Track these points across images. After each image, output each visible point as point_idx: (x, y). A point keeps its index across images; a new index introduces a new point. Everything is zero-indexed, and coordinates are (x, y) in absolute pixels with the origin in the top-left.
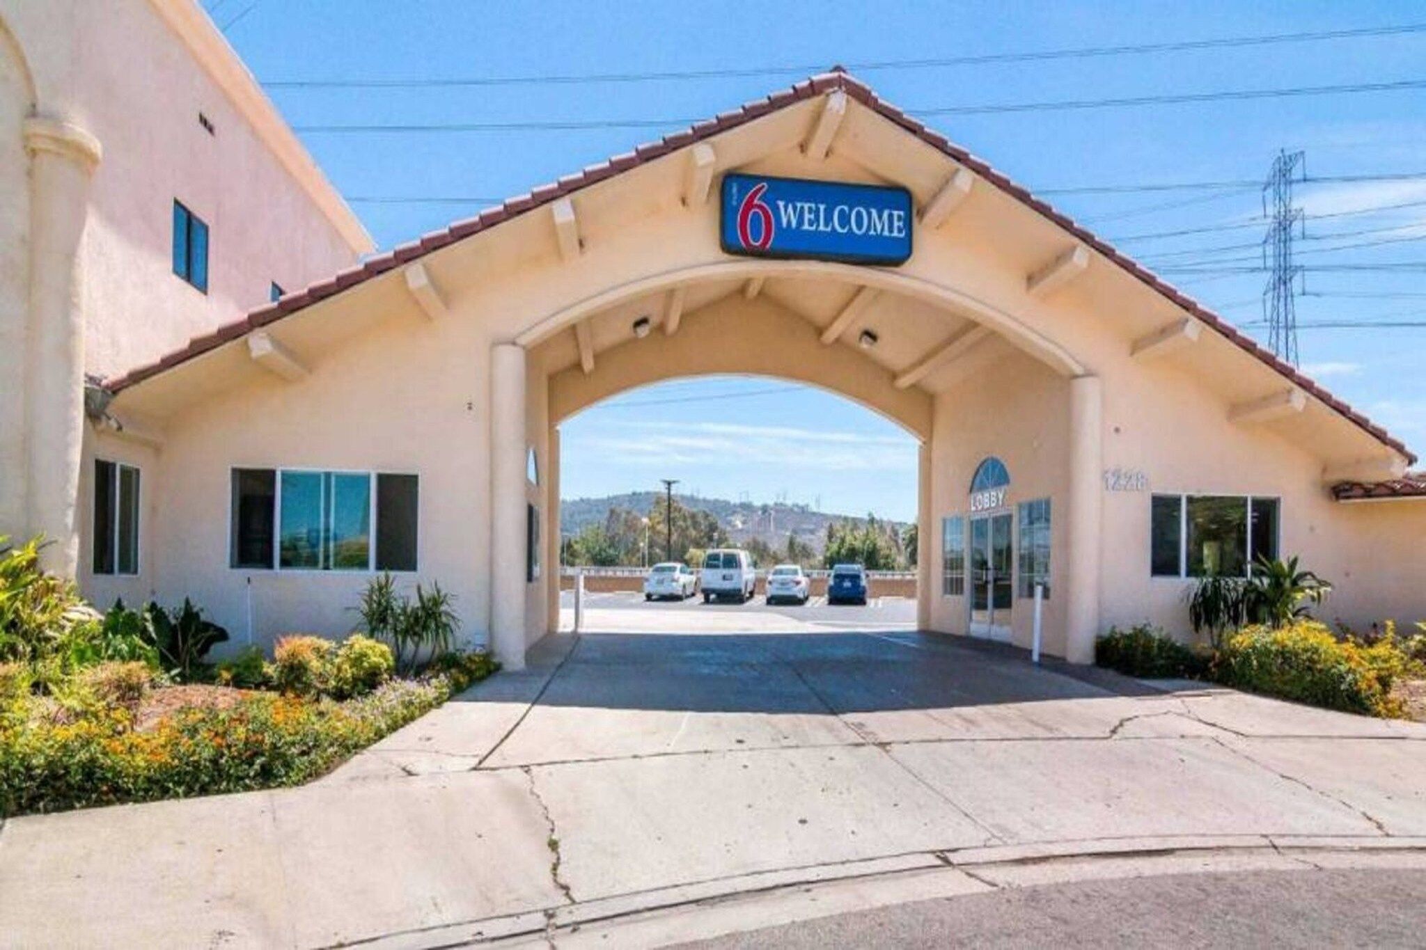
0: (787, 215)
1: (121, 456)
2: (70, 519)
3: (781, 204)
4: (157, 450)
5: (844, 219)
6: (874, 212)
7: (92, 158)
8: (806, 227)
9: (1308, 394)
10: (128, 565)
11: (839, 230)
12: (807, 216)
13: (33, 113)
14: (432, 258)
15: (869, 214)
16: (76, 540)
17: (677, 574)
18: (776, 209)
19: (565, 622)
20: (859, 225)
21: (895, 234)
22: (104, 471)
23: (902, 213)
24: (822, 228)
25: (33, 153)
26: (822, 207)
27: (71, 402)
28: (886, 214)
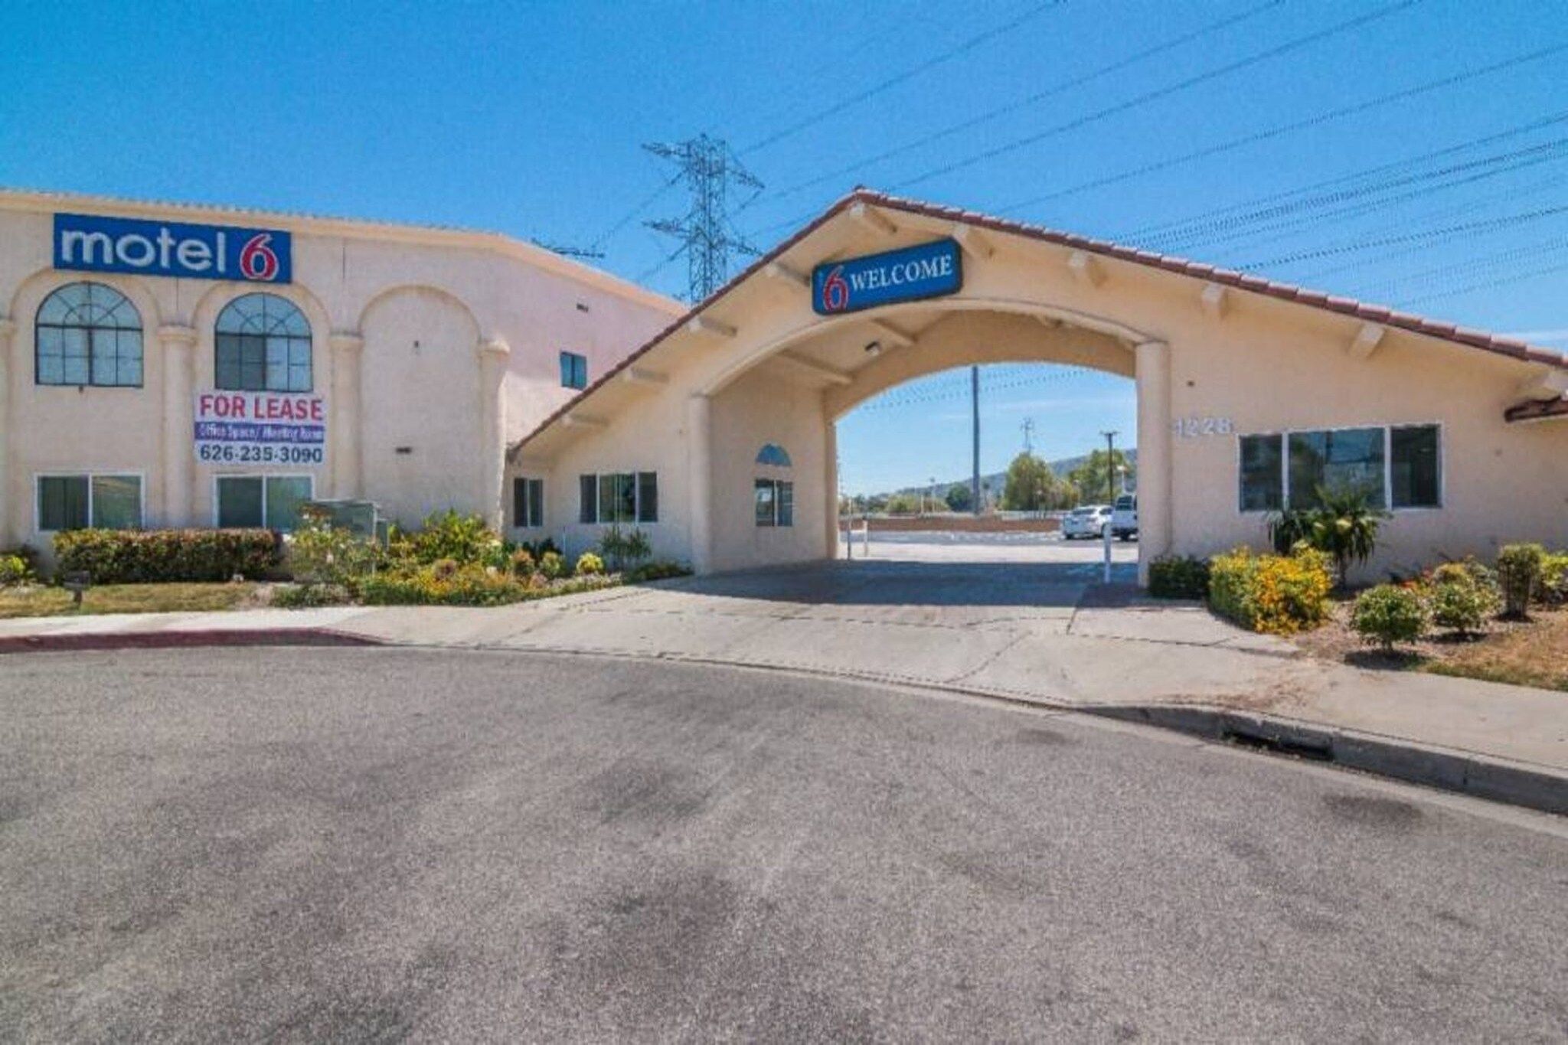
0: (857, 282)
1: (530, 475)
2: (498, 504)
3: (853, 277)
4: (551, 470)
5: (901, 274)
6: (924, 263)
7: (503, 353)
8: (871, 286)
9: (1385, 326)
10: (537, 520)
11: (896, 281)
12: (871, 279)
13: (480, 341)
14: (636, 364)
15: (921, 267)
16: (501, 513)
17: (1096, 515)
18: (849, 281)
19: (842, 552)
20: (912, 273)
21: (943, 272)
22: (520, 484)
23: (949, 257)
24: (884, 284)
25: (481, 358)
26: (882, 271)
27: (498, 456)
28: (934, 264)
